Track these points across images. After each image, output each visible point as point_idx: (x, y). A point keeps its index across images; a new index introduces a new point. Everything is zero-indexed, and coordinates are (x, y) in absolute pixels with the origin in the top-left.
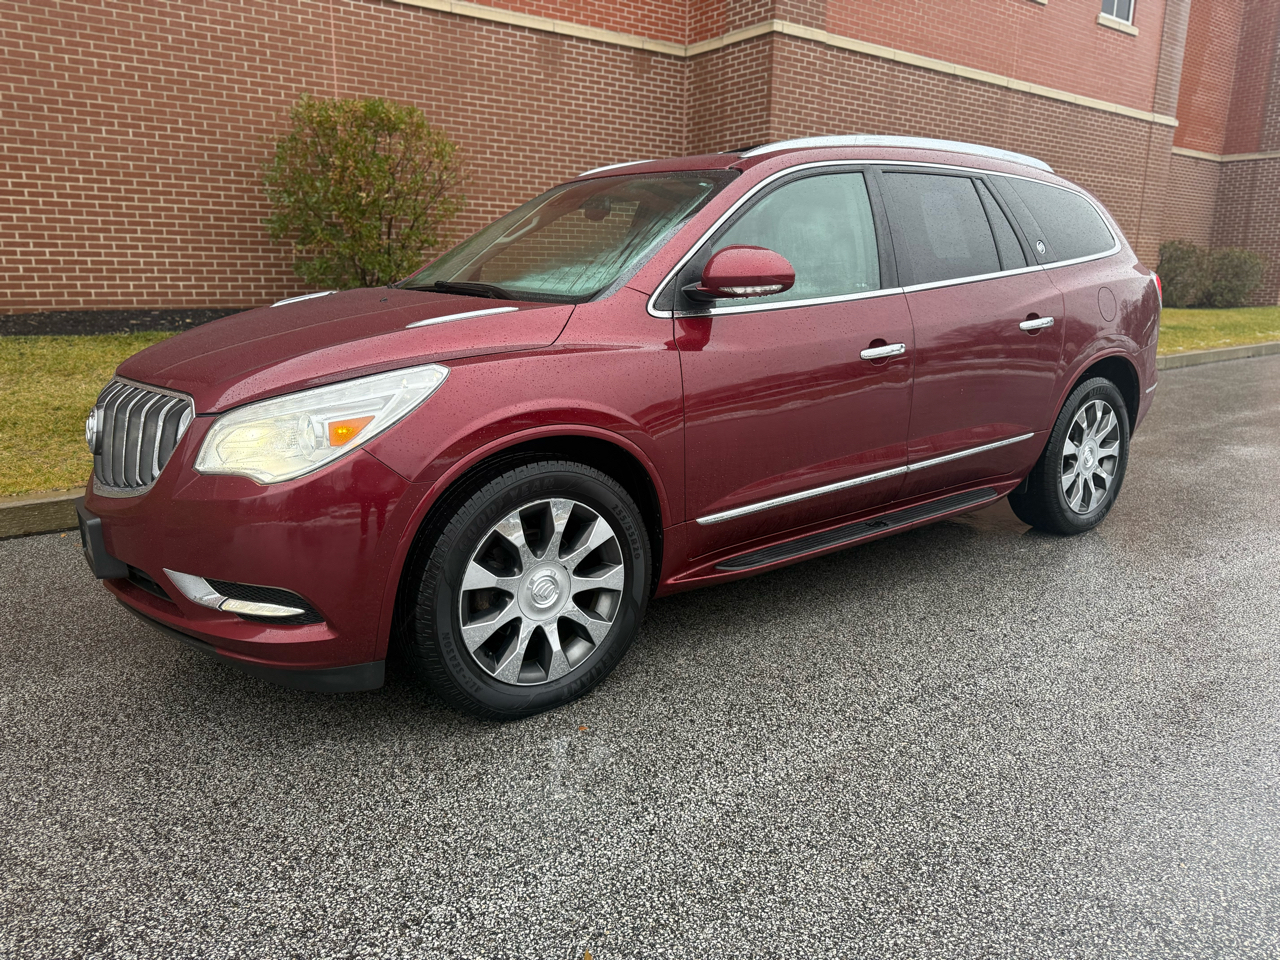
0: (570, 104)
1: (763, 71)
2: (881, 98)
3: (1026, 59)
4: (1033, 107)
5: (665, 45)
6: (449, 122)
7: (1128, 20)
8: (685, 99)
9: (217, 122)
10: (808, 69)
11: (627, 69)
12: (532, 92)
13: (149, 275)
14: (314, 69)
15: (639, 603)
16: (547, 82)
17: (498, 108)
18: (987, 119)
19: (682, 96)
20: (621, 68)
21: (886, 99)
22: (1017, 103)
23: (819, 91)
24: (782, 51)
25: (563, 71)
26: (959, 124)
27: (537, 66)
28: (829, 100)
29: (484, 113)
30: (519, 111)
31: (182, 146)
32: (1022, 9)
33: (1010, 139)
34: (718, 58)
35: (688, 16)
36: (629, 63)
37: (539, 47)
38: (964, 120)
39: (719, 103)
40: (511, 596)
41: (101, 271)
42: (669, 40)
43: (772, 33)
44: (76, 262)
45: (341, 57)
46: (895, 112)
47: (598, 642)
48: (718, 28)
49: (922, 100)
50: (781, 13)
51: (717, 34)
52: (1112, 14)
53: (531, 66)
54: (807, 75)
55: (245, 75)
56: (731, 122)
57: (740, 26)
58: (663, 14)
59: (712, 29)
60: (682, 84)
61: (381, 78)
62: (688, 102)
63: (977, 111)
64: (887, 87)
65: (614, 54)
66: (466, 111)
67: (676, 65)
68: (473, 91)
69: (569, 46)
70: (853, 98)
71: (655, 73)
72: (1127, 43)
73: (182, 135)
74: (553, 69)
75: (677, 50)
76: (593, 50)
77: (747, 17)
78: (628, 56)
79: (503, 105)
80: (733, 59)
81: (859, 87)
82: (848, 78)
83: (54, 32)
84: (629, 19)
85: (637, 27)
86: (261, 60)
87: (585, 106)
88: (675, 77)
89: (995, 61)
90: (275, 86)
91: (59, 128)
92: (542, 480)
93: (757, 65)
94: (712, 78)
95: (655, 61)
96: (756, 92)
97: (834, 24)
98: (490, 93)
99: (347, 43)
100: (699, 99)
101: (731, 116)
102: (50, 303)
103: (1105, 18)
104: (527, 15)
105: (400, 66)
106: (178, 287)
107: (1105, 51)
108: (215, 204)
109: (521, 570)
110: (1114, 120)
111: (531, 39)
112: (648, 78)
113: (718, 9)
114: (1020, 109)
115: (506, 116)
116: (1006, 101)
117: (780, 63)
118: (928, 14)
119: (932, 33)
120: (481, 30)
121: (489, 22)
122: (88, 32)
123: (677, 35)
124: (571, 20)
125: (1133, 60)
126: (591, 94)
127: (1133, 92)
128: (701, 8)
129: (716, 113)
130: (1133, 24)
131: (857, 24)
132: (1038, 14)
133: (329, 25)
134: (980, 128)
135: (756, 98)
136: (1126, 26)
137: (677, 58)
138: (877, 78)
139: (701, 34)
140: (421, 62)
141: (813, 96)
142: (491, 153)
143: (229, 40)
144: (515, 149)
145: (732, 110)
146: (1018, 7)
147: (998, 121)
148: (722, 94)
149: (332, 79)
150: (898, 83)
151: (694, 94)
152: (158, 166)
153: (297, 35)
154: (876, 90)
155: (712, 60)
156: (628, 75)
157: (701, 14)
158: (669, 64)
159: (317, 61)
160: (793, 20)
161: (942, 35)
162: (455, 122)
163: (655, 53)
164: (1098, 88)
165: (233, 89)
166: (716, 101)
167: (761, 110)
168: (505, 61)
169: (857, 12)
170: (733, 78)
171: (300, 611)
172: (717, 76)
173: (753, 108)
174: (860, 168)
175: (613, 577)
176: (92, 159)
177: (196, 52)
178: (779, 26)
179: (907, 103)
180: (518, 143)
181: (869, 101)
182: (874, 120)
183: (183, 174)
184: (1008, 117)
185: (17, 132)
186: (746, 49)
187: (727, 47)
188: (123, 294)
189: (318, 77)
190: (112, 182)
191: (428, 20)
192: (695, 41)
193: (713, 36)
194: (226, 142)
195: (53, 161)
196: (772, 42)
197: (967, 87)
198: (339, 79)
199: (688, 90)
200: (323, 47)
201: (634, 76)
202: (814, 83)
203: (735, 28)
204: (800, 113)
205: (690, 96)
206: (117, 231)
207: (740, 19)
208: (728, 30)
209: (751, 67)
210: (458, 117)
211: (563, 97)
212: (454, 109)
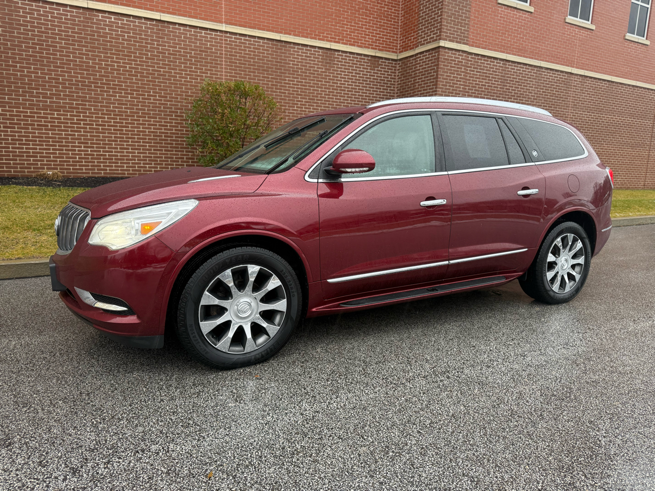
0: (337, 83)
1: (434, 66)
2: (498, 78)
3: (582, 58)
4: (586, 83)
5: (387, 54)
6: (277, 92)
7: (644, 37)
8: (396, 80)
9: (168, 92)
10: (458, 65)
11: (367, 66)
12: (318, 78)
13: (133, 161)
14: (214, 67)
15: (294, 319)
16: (326, 72)
17: (301, 85)
18: (559, 89)
19: (395, 79)
20: (364, 65)
21: (501, 79)
22: (577, 81)
23: (464, 75)
24: (444, 55)
25: (334, 67)
26: (543, 92)
27: (321, 65)
28: (470, 80)
29: (294, 88)
30: (311, 86)
31: (152, 103)
32: (580, 32)
33: (572, 99)
34: (412, 60)
35: (399, 39)
36: (368, 63)
37: (323, 56)
38: (546, 89)
39: (413, 82)
40: (226, 310)
41: (112, 159)
42: (389, 51)
43: (439, 47)
44: (102, 155)
45: (227, 62)
46: (507, 86)
47: (272, 336)
48: (413, 45)
49: (522, 80)
50: (444, 37)
51: (413, 48)
52: (634, 34)
53: (318, 65)
54: (458, 68)
55: (182, 70)
56: (418, 91)
57: (424, 44)
58: (386, 39)
59: (410, 46)
60: (395, 73)
61: (246, 71)
62: (398, 81)
63: (554, 85)
64: (502, 73)
65: (360, 58)
66: (286, 87)
67: (392, 63)
68: (290, 77)
69: (338, 55)
70: (482, 79)
71: (381, 68)
72: (643, 49)
73: (152, 98)
74: (329, 66)
75: (394, 56)
76: (350, 57)
77: (427, 39)
78: (367, 60)
79: (303, 84)
80: (420, 60)
81: (486, 73)
82: (480, 69)
83: (99, 52)
84: (369, 41)
85: (373, 45)
86: (190, 64)
87: (345, 84)
88: (392, 69)
89: (564, 59)
90: (196, 75)
91: (98, 95)
92: (243, 256)
93: (431, 63)
94: (409, 70)
95: (381, 62)
96: (431, 76)
97: (473, 42)
98: (298, 78)
99: (230, 55)
100: (403, 80)
101: (418, 88)
102: (89, 173)
103: (629, 36)
104: (317, 41)
105: (255, 65)
106: (146, 167)
107: (630, 53)
108: (165, 129)
109: (232, 298)
110: (635, 90)
111: (319, 52)
112: (377, 70)
113: (414, 35)
114: (579, 84)
115: (305, 89)
116: (570, 80)
117: (443, 62)
118: (526, 36)
119: (528, 46)
120: (295, 48)
121: (298, 44)
122: (114, 52)
123: (393, 49)
124: (339, 43)
125: (646, 58)
126: (348, 78)
127: (646, 75)
128: (406, 35)
129: (411, 87)
130: (647, 39)
131: (486, 42)
132: (590, 35)
133: (222, 47)
134: (555, 94)
135: (430, 79)
136: (643, 40)
137: (393, 60)
138: (496, 69)
139: (405, 48)
140: (265, 64)
141: (460, 78)
142: (297, 107)
143: (176, 55)
144: (309, 105)
145: (418, 85)
146: (578, 31)
147: (566, 90)
148: (414, 77)
149: (222, 72)
150: (508, 71)
151: (401, 78)
152: (140, 112)
153: (207, 52)
154: (495, 75)
155: (410, 61)
156: (367, 69)
157: (406, 39)
158: (388, 63)
159: (216, 64)
160: (450, 41)
161: (534, 47)
162: (280, 92)
163: (381, 58)
164: (625, 73)
165: (176, 77)
166: (411, 81)
167: (433, 85)
168: (305, 63)
169: (486, 36)
170: (419, 69)
171: (125, 309)
172: (412, 69)
173: (429, 84)
174: (429, 113)
175: (281, 305)
176: (112, 109)
177: (160, 60)
178: (442, 43)
179: (513, 81)
180: (310, 102)
181: (492, 81)
182: (494, 90)
183: (152, 115)
184: (571, 88)
185: (80, 97)
186: (426, 55)
187: (417, 54)
188: (121, 170)
189: (215, 71)
190: (120, 119)
191: (269, 44)
192: (402, 52)
193: (411, 49)
194: (172, 101)
195: (94, 110)
196: (439, 51)
197: (548, 73)
198: (225, 72)
199: (398, 76)
200: (219, 57)
201: (370, 69)
202: (461, 72)
203: (421, 45)
204: (453, 87)
205: (399, 78)
206: (120, 141)
207: (424, 41)
208: (418, 46)
209: (428, 64)
210: (281, 89)
211: (334, 80)
212: (280, 86)
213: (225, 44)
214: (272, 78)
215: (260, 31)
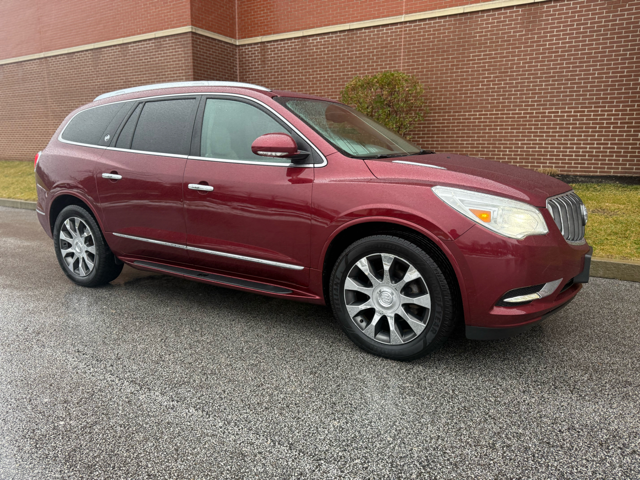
6: (458, 72)
12: (515, 44)
16: (528, 35)
25: (541, 25)
27: (520, 27)
30: (493, 58)
37: (523, 15)
45: (405, 52)
68: (475, 52)
74: (533, 26)
86: (372, 62)
87: (558, 44)
99: (409, 44)
111: (518, 11)
122: (318, 66)
133: (402, 38)
142: (482, 85)
143: (361, 57)
149: (400, 63)
153: (387, 47)
159: (395, 57)
168: (497, 30)
177: (349, 65)
189: (394, 64)
191: (451, 21)
198: (403, 63)
200: (398, 49)
210: (464, 68)
211: (539, 41)
212: (462, 65)
213: (405, 34)
214: (452, 58)
215: (441, 10)
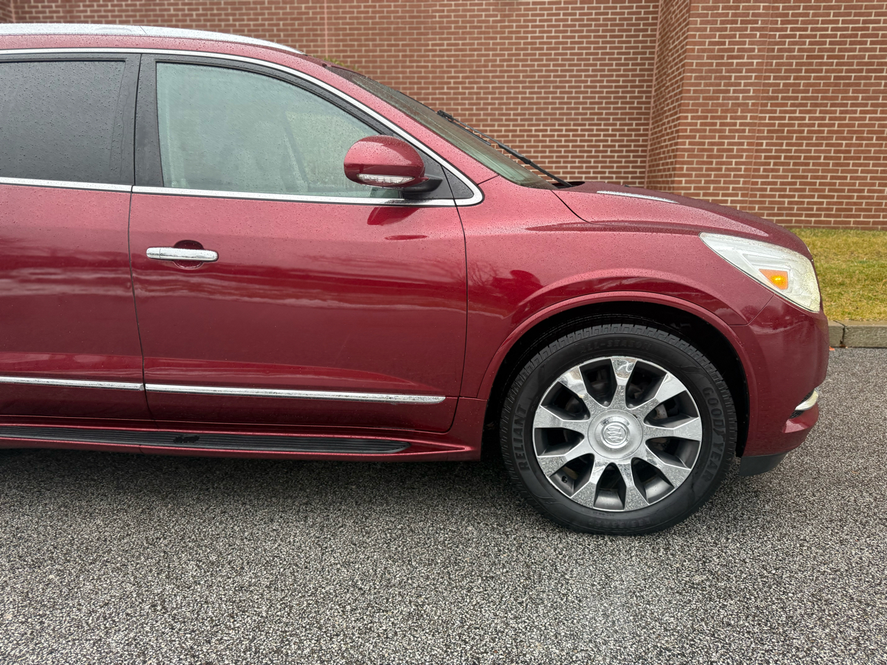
12: (488, 33)
16: (504, 21)
17: (456, 50)
45: (331, 30)
66: (428, 56)
68: (435, 39)
79: (460, 47)
98: (449, 39)
115: (463, 56)
133: (323, 8)
142: (448, 88)
144: (470, 83)
162: (418, 67)
180: (473, 77)
210: (420, 61)
211: (519, 32)
212: (418, 56)
213: (328, 2)
214: (403, 45)
